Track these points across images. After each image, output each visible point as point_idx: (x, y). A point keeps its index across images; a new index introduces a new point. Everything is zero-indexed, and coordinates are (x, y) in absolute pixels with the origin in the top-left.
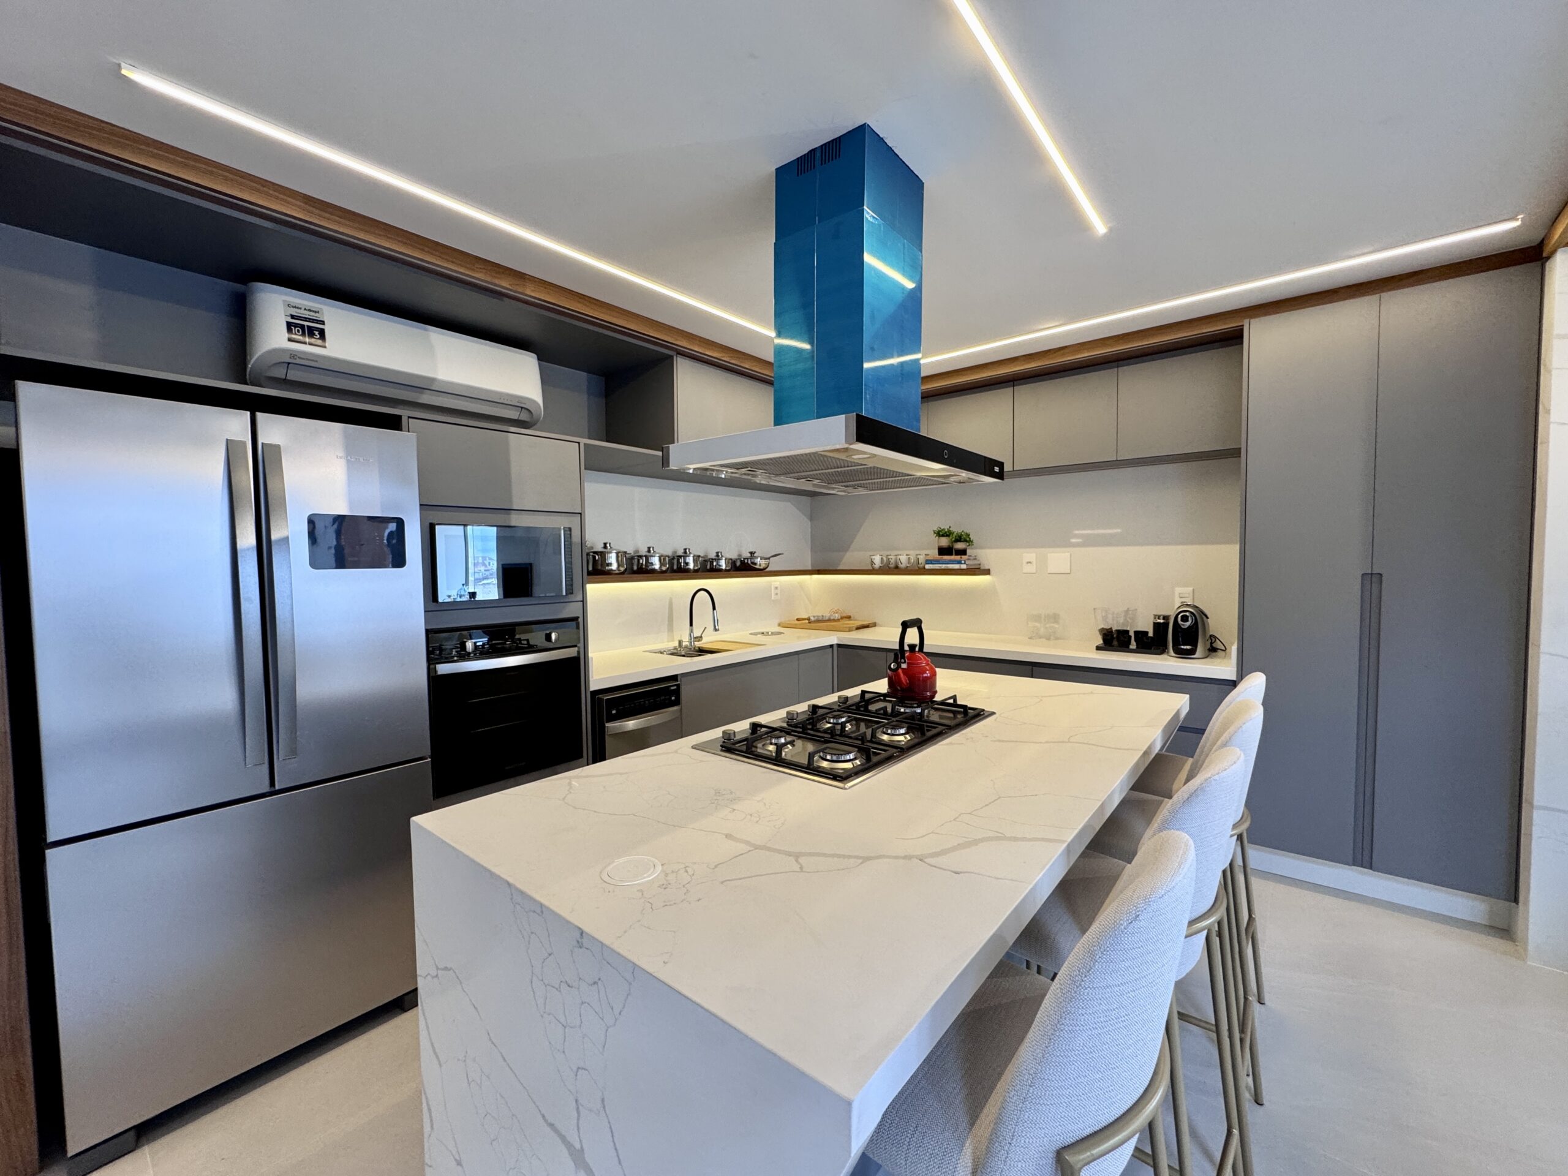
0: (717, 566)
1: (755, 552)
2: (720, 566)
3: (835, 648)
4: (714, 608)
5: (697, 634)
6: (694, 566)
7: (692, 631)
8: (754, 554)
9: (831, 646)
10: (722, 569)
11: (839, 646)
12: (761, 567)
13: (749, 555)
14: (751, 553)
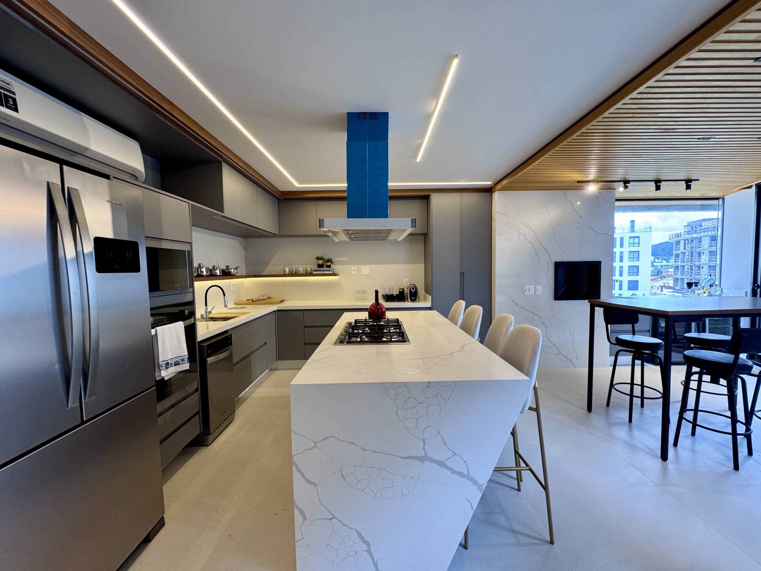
0: (215, 273)
1: (229, 266)
2: (216, 273)
3: (276, 311)
4: (224, 295)
5: (209, 310)
6: (206, 274)
7: (207, 309)
8: (228, 267)
9: (274, 311)
10: (218, 275)
11: (277, 310)
12: (234, 274)
13: (226, 268)
14: (227, 267)
